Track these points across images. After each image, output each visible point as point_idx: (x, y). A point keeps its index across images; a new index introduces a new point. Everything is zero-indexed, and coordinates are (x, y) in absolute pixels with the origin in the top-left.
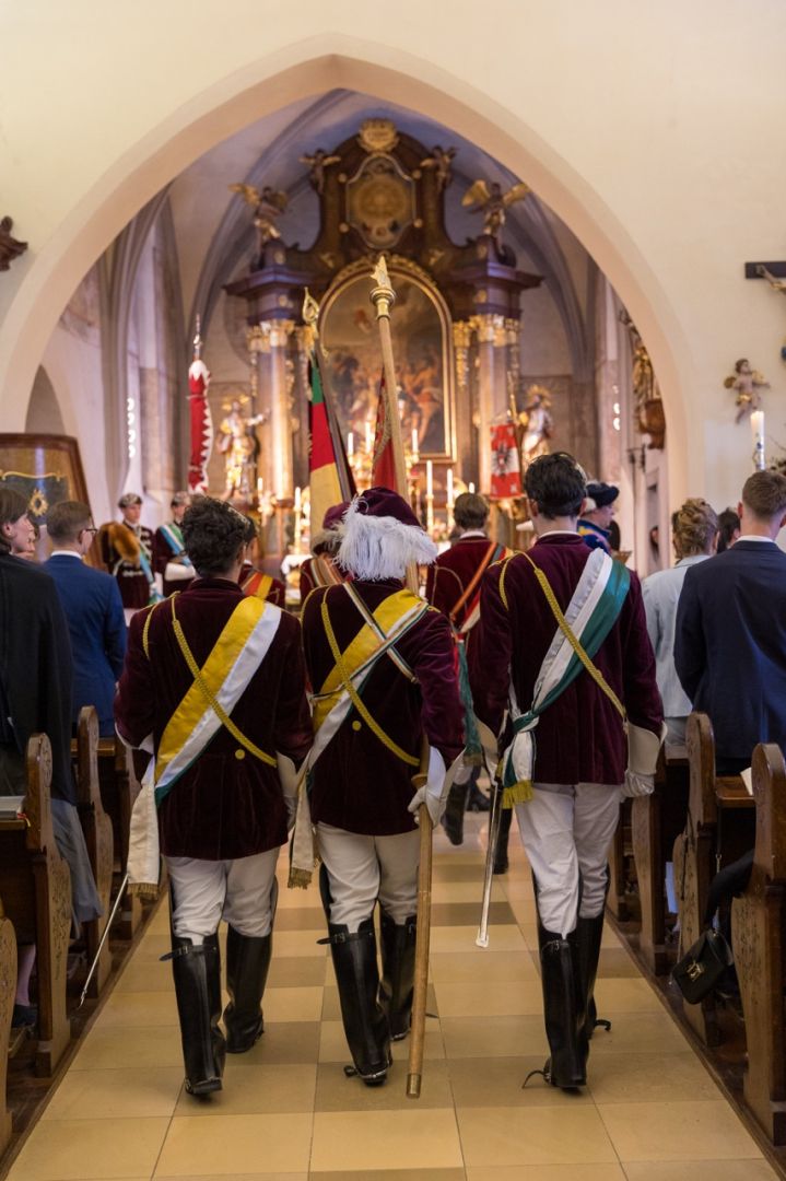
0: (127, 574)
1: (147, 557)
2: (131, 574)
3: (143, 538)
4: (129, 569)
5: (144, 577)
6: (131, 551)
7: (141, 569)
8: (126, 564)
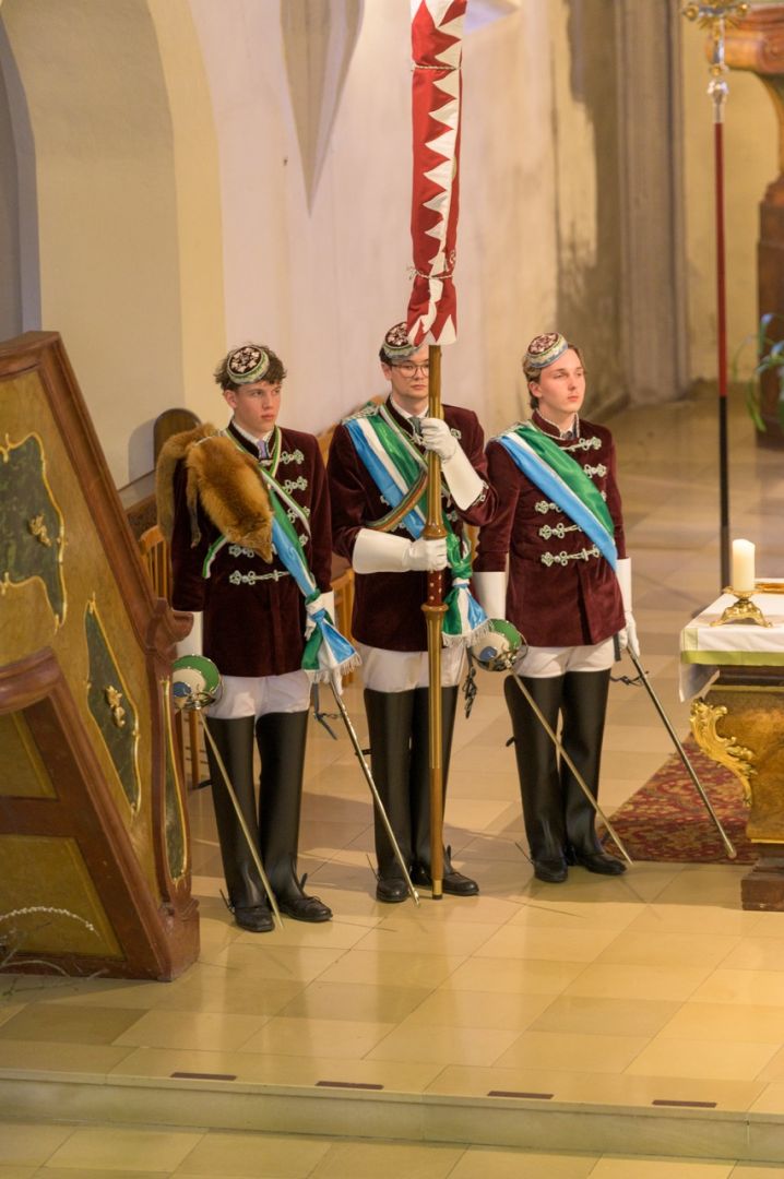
0: (237, 578)
1: (298, 526)
2: (251, 578)
3: (285, 473)
4: (245, 564)
5: (290, 582)
6: (248, 519)
7: (278, 564)
8: (235, 552)
